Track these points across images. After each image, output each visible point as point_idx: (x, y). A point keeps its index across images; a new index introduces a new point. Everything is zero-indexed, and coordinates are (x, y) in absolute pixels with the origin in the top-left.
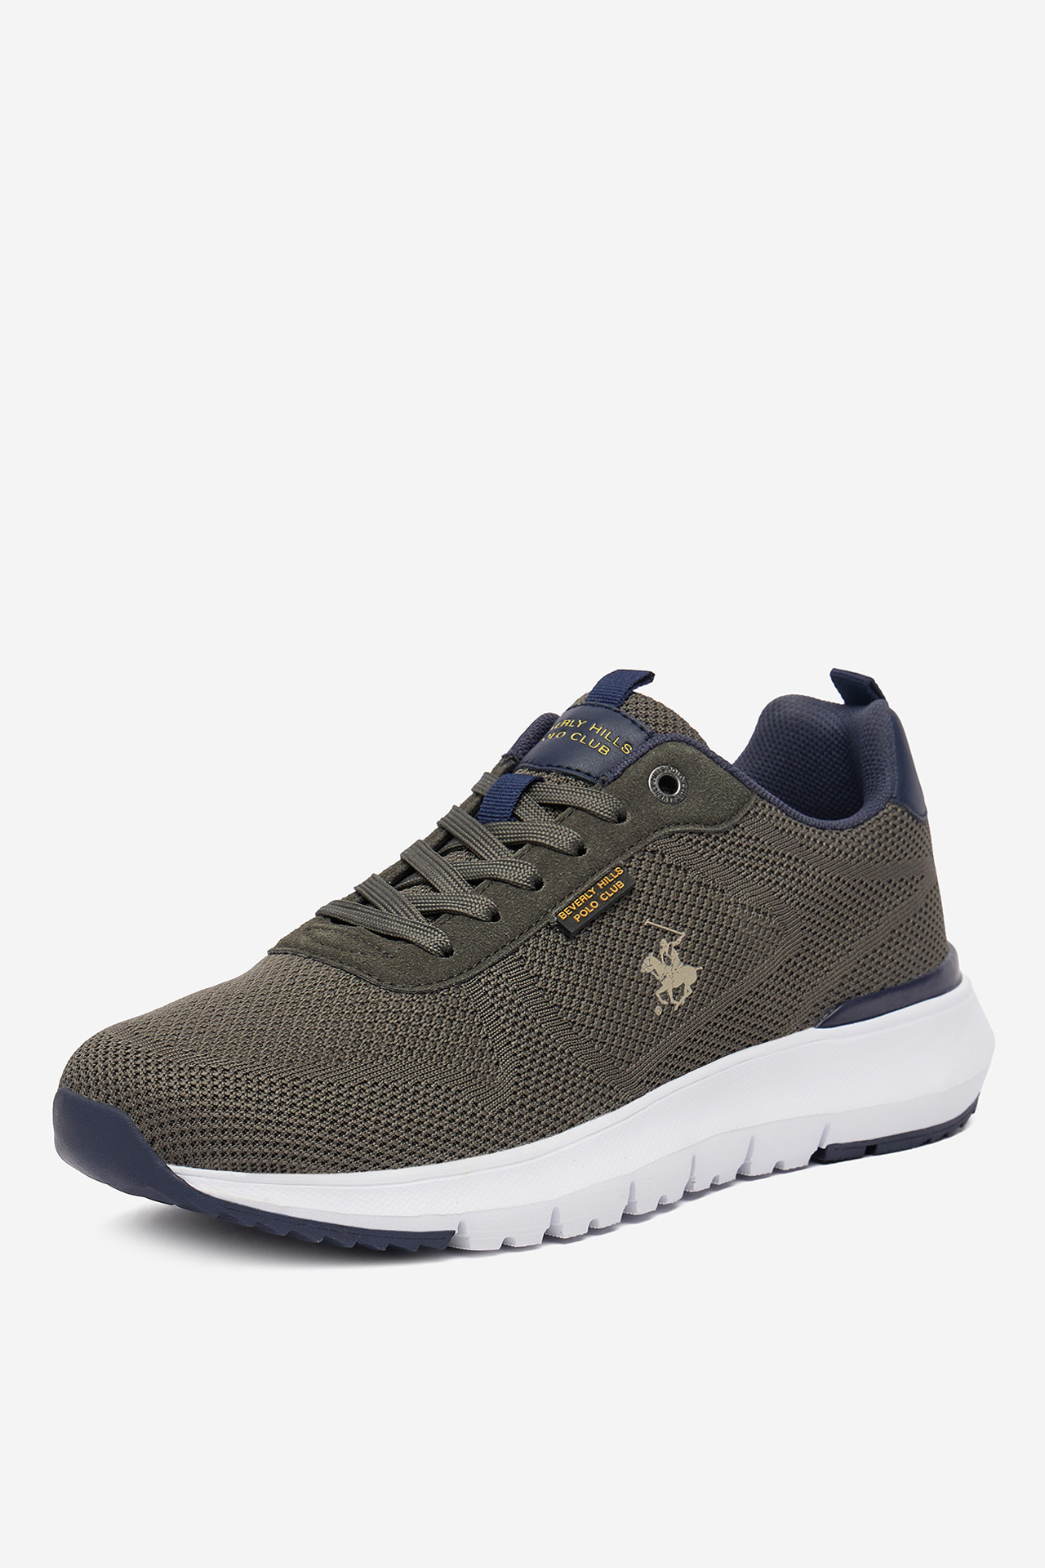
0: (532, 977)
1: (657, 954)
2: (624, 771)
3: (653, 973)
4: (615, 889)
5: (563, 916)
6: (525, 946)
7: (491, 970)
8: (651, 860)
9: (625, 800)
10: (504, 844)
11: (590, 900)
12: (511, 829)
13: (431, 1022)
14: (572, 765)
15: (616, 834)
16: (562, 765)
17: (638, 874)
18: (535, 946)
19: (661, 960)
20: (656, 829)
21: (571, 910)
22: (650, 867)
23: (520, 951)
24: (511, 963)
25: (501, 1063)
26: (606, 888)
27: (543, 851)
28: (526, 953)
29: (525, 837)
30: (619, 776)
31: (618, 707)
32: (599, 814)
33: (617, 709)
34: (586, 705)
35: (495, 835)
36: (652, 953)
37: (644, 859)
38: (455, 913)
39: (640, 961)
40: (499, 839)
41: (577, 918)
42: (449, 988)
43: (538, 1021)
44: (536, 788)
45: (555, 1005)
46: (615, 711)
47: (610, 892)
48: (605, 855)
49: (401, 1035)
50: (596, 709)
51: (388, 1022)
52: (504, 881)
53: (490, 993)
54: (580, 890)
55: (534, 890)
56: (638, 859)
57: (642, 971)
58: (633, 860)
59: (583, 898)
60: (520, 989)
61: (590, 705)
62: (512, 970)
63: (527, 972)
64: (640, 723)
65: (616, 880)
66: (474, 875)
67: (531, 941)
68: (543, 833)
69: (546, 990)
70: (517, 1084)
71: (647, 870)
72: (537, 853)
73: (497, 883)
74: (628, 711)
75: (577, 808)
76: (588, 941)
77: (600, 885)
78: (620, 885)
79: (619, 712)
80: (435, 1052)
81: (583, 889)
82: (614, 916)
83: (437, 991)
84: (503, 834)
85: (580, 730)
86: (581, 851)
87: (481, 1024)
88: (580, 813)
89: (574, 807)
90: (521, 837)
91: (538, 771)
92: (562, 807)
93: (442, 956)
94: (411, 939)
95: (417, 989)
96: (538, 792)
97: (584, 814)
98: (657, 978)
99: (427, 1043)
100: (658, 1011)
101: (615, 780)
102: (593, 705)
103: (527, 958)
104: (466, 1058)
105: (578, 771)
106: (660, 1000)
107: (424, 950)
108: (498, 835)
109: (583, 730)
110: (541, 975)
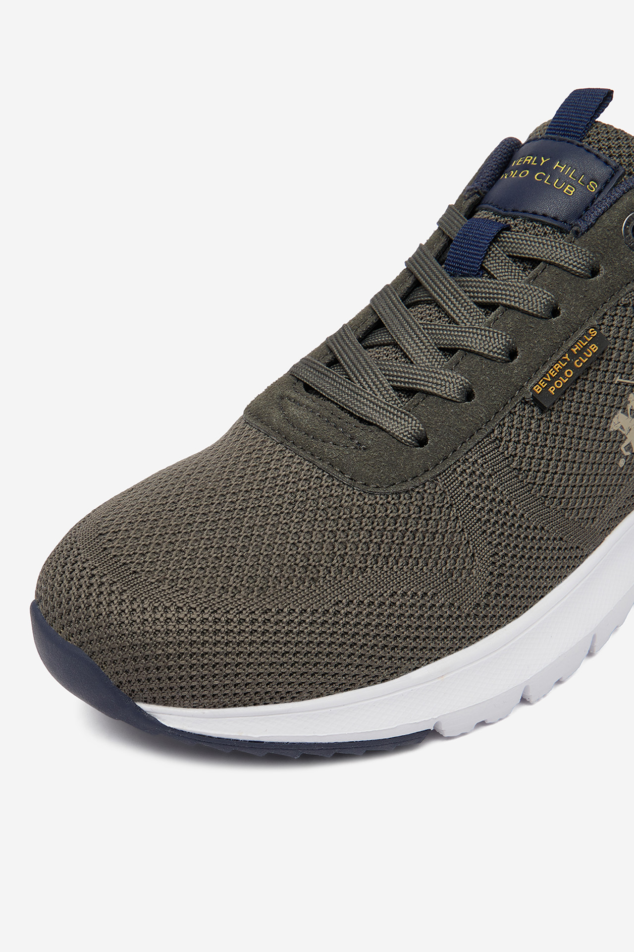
0: (508, 458)
1: (624, 411)
2: (597, 220)
3: (620, 429)
4: (589, 353)
5: (538, 390)
6: (500, 425)
7: (467, 457)
8: (623, 315)
9: (599, 253)
10: (475, 303)
11: (565, 368)
12: (482, 287)
13: (407, 524)
14: (539, 210)
15: (591, 292)
16: (527, 210)
17: (610, 331)
18: (510, 425)
19: (627, 415)
20: (628, 282)
21: (546, 381)
22: (622, 321)
23: (496, 432)
24: (486, 446)
25: (476, 555)
26: (580, 353)
27: (518, 315)
28: (501, 433)
29: (498, 299)
30: (592, 225)
31: (581, 141)
32: (572, 270)
33: (580, 143)
34: (547, 138)
35: (465, 292)
36: (621, 411)
37: (616, 315)
38: (428, 394)
39: (609, 421)
40: (470, 297)
41: (552, 390)
42: (424, 485)
43: (513, 503)
44: (504, 237)
45: (529, 483)
46: (578, 145)
47: (584, 357)
48: (579, 316)
49: (376, 543)
50: (557, 144)
51: (362, 529)
52: (478, 354)
53: (466, 482)
54: (555, 358)
55: (509, 362)
56: (610, 315)
57: (611, 430)
58: (606, 317)
59: (557, 367)
60: (496, 473)
61: (552, 139)
62: (487, 454)
63: (502, 453)
64: (604, 157)
65: (590, 342)
66: (446, 342)
67: (506, 420)
68: (516, 294)
69: (521, 469)
70: (491, 573)
71: (619, 325)
72: (512, 319)
73: (472, 355)
74: (590, 144)
75: (550, 264)
76: (562, 410)
77: (574, 350)
78: (594, 348)
79: (582, 146)
80: (411, 556)
81: (558, 357)
82: (587, 379)
83: (412, 489)
84: (473, 292)
85: (543, 168)
86: (555, 312)
87: (457, 518)
88: (553, 269)
89: (546, 262)
90: (494, 298)
91: (504, 216)
92: (534, 262)
93: (417, 447)
94: (384, 427)
95: (392, 489)
96: (507, 243)
97: (558, 271)
98: (624, 432)
99: (403, 547)
100: (622, 463)
101: (588, 230)
102: (554, 139)
103: (502, 438)
104: (442, 557)
105: (544, 215)
106: (624, 452)
107: (398, 441)
108: (469, 292)
109: (547, 168)
110: (516, 454)
